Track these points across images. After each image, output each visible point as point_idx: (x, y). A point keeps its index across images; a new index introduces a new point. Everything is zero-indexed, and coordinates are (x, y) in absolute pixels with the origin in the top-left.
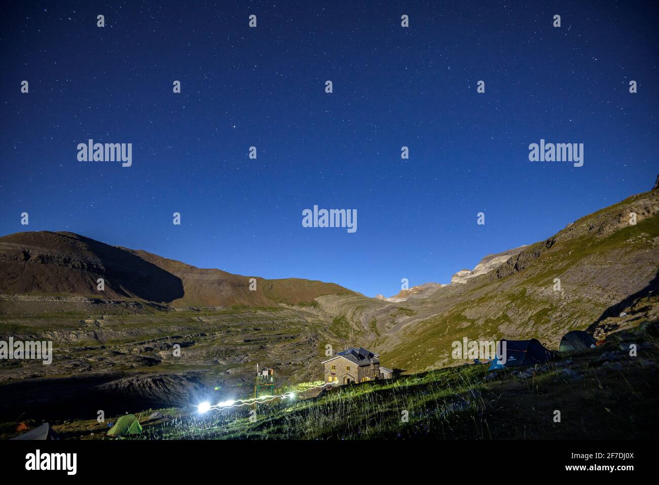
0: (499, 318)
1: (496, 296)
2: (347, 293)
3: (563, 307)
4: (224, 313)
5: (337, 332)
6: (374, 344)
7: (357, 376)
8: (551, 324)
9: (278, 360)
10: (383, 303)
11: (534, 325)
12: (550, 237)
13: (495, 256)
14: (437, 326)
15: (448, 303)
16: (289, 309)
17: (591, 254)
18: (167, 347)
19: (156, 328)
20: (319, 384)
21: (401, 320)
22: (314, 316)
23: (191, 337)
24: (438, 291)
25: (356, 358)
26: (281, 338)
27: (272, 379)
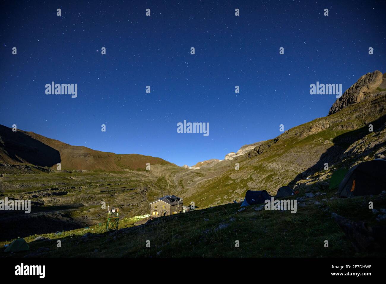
0: (248, 179)
1: (247, 167)
2: (166, 164)
3: (280, 174)
4: (88, 174)
5: (160, 186)
6: (180, 193)
7: (170, 211)
8: (274, 182)
9: (122, 203)
10: (187, 169)
11: (265, 183)
12: (276, 137)
13: (249, 146)
14: (216, 183)
15: (222, 170)
16: (131, 172)
17: (295, 147)
18: (48, 195)
19: (41, 183)
20: (147, 216)
21: (196, 179)
22: (146, 177)
23: (65, 189)
24: (217, 164)
25: (170, 201)
26: (125, 190)
27: (118, 214)
